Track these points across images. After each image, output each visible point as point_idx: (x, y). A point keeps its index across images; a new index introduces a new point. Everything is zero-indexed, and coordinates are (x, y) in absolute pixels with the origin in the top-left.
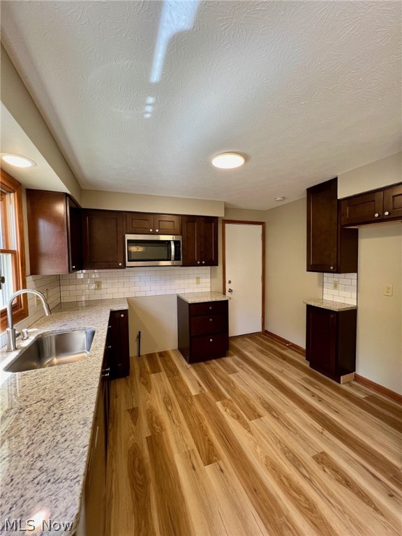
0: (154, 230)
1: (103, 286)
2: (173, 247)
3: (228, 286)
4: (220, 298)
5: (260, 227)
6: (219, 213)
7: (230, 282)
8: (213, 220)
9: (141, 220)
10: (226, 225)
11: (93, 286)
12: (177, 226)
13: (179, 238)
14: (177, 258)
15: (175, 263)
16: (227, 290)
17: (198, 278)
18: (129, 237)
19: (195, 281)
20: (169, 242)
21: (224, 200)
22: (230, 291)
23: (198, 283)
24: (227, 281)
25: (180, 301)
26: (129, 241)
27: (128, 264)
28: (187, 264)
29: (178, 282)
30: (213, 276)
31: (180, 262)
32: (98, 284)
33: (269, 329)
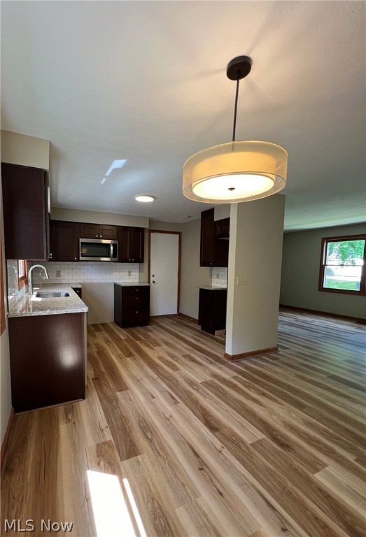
0: (99, 236)
1: (62, 274)
2: (112, 248)
3: (152, 279)
4: (148, 285)
5: (178, 236)
6: (146, 225)
7: (153, 276)
8: (142, 230)
9: (90, 229)
10: (152, 234)
11: (55, 274)
12: (115, 234)
13: (116, 242)
14: (114, 255)
15: (113, 259)
16: (151, 281)
17: (129, 272)
18: (82, 240)
19: (127, 273)
20: (108, 245)
21: (149, 216)
22: (154, 282)
23: (129, 275)
24: (151, 275)
25: (116, 286)
26: (82, 243)
27: (81, 258)
28: (120, 261)
29: (115, 274)
30: (141, 270)
31: (116, 259)
32: (58, 274)
33: (183, 312)
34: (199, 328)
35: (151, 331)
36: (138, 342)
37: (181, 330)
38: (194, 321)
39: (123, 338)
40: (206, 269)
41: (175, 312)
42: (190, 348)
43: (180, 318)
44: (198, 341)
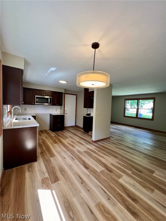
0: (44, 95)
1: (27, 110)
2: (49, 100)
4: (63, 114)
5: (76, 96)
6: (63, 91)
7: (66, 111)
8: (62, 93)
9: (40, 92)
10: (66, 95)
11: (24, 110)
12: (51, 94)
13: (51, 97)
14: (50, 103)
15: (50, 104)
16: (65, 113)
17: (56, 109)
18: (36, 96)
19: (55, 110)
20: (48, 99)
21: (64, 88)
22: (66, 113)
23: (56, 110)
25: (51, 115)
26: (36, 97)
27: (36, 103)
28: (53, 105)
29: (50, 110)
30: (61, 109)
31: (51, 104)
32: (25, 109)
33: (77, 125)
34: (83, 131)
35: (65, 133)
36: (59, 137)
37: (76, 132)
38: (81, 128)
39: (53, 136)
40: (86, 109)
41: (74, 125)
42: (80, 139)
43: (76, 127)
44: (83, 136)
